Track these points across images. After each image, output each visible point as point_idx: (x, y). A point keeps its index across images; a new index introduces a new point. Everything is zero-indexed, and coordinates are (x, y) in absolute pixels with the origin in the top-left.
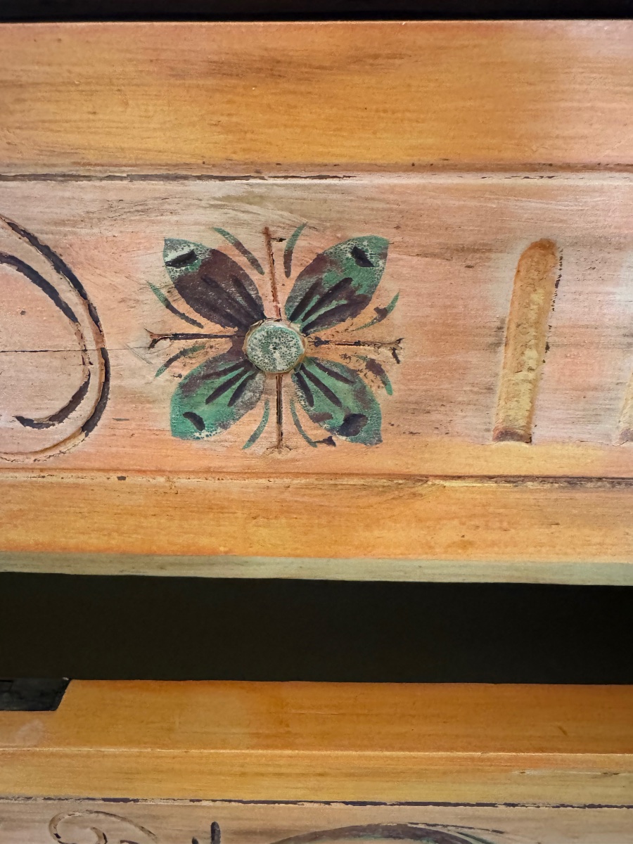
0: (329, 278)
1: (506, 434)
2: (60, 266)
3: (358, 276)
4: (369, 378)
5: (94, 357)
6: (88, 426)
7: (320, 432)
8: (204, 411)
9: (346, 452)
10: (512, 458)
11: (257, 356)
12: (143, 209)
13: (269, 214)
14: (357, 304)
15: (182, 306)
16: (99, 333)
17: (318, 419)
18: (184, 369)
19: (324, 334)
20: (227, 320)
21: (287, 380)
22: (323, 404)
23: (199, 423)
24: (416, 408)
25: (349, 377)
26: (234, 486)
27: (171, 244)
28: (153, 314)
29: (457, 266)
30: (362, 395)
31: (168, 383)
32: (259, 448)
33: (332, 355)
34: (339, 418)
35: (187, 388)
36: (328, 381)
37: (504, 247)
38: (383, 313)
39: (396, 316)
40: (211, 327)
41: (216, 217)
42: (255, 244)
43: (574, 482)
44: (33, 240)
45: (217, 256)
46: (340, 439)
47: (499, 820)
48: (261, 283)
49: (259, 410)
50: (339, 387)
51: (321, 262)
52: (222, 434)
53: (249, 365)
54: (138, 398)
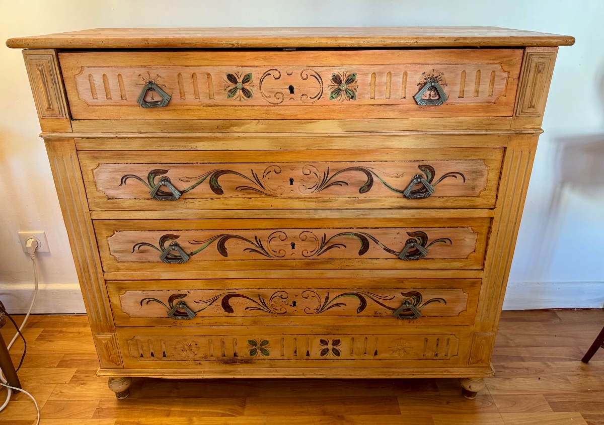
0: (350, 78)
1: (371, 98)
2: (320, 77)
3: (353, 77)
4: (355, 91)
5: (321, 88)
6: (319, 98)
7: (348, 99)
8: (334, 96)
9: (351, 102)
10: (372, 102)
12: (330, 70)
13: (344, 70)
14: (353, 81)
15: (333, 82)
16: (323, 85)
17: (348, 97)
18: (332, 90)
19: (349, 85)
20: (338, 83)
21: (344, 91)
22: (349, 95)
23: (333, 98)
24: (360, 94)
25: (352, 91)
26: (336, 107)
27: (333, 74)
28: (329, 83)
29: (364, 76)
30: (354, 93)
31: (330, 92)
32: (340, 101)
33: (350, 88)
34: (351, 97)
35: (332, 93)
36: (349, 92)
37: (370, 73)
38: (356, 82)
39: (358, 82)
40: (336, 84)
41: (338, 71)
42: (342, 74)
43: (381, 105)
44: (318, 74)
45: (337, 75)
46: (351, 100)
47: (372, 165)
48: (342, 78)
49: (340, 96)
50: (351, 92)
51: (349, 76)
52: (336, 99)
53: (340, 89)
54: (326, 94)
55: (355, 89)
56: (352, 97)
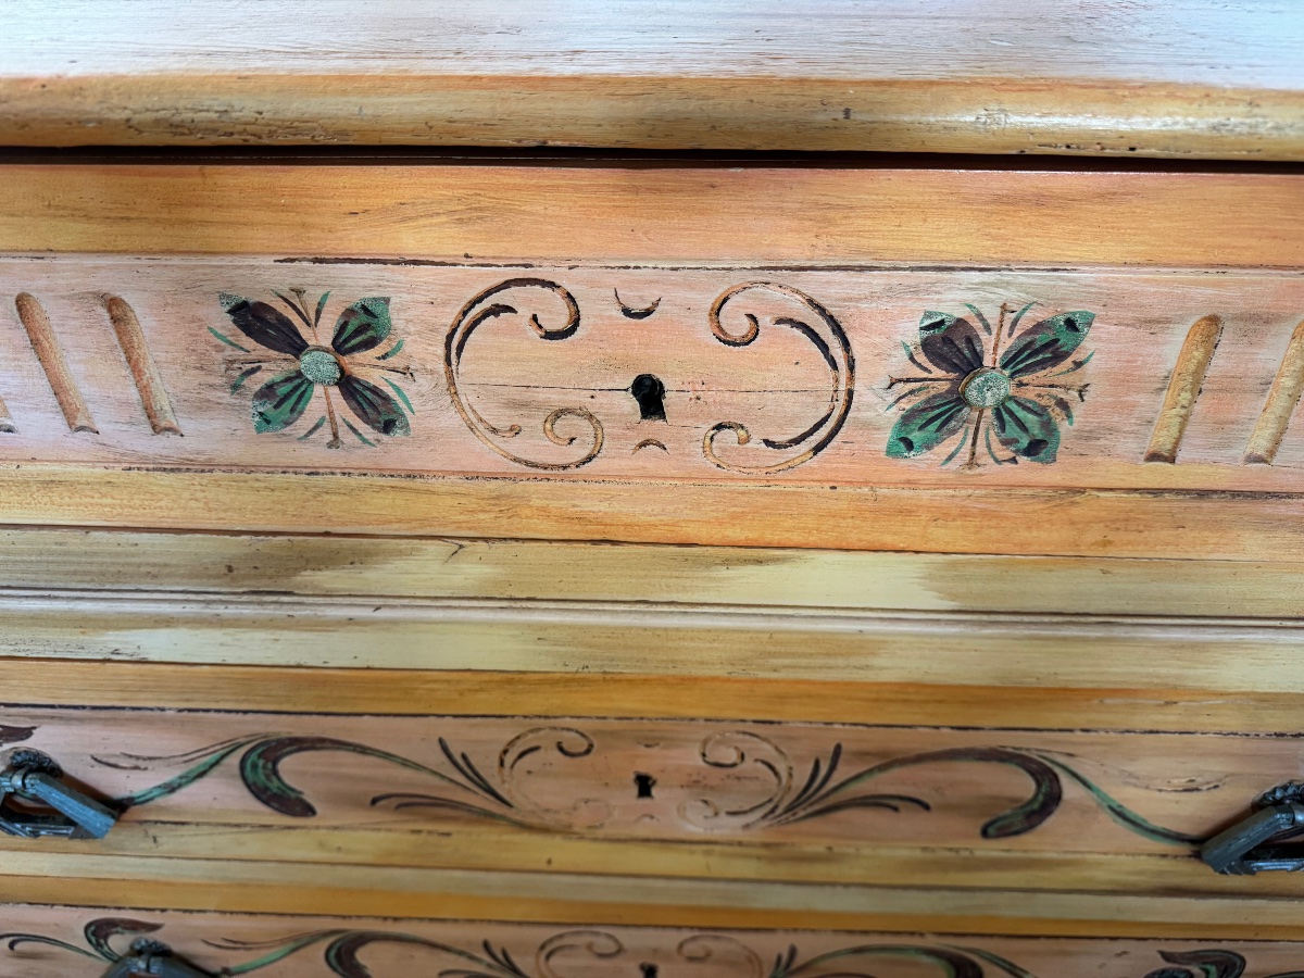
0: (1042, 338)
1: (1154, 457)
2: (838, 330)
3: (1065, 339)
4: (1056, 414)
5: (842, 396)
6: (818, 449)
7: (1008, 453)
8: (915, 436)
9: (1027, 470)
10: (1158, 475)
11: (972, 394)
12: (915, 291)
13: (1011, 295)
14: (1058, 357)
15: (921, 358)
16: (851, 378)
17: (1006, 443)
18: (907, 405)
19: (1025, 378)
20: (954, 367)
21: (988, 413)
22: (1012, 430)
23: (910, 445)
24: (1088, 436)
25: (1040, 412)
26: (925, 495)
27: (928, 315)
28: (899, 365)
29: (1142, 332)
30: (1048, 426)
31: (894, 415)
32: (953, 465)
33: (1029, 394)
34: (1025, 442)
35: (907, 419)
36: (1021, 413)
37: (1181, 320)
38: (1078, 365)
39: (1088, 368)
40: (938, 373)
41: (970, 296)
42: (992, 315)
43: (1203, 494)
44: (822, 310)
45: (961, 322)
46: (1022, 459)
47: (1074, 744)
48: (987, 342)
49: (959, 436)
50: (1030, 419)
51: (1039, 327)
52: (927, 454)
53: (961, 401)
54: (867, 426)
55: (1063, 405)
56: (1034, 449)
